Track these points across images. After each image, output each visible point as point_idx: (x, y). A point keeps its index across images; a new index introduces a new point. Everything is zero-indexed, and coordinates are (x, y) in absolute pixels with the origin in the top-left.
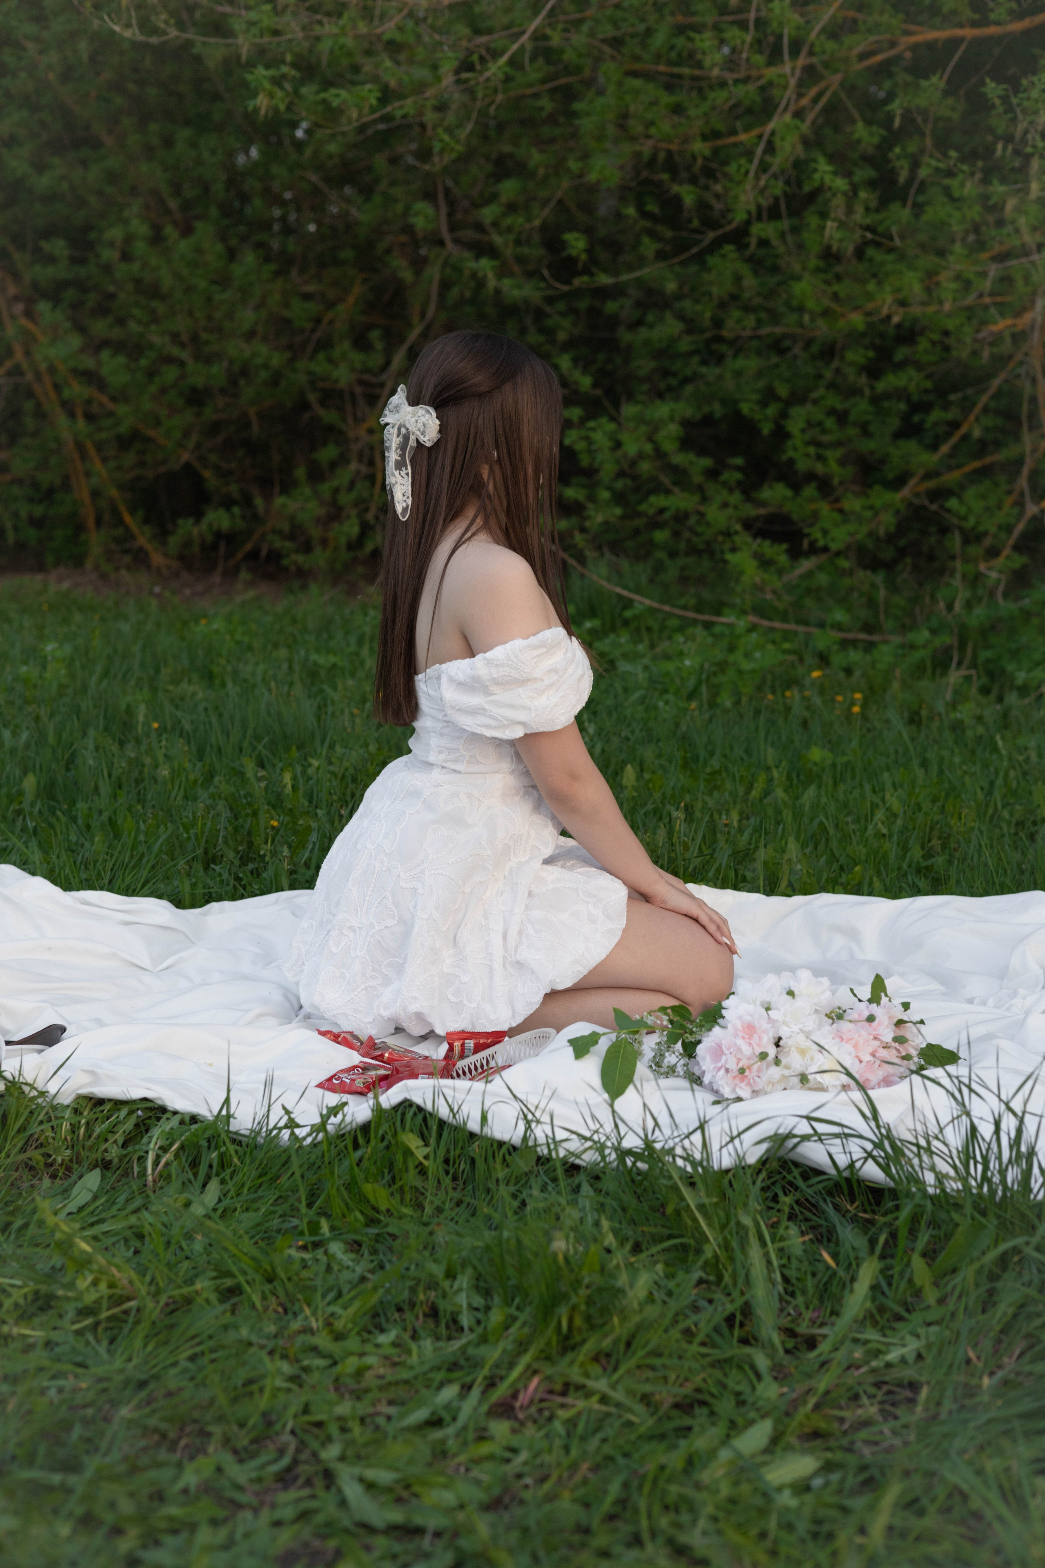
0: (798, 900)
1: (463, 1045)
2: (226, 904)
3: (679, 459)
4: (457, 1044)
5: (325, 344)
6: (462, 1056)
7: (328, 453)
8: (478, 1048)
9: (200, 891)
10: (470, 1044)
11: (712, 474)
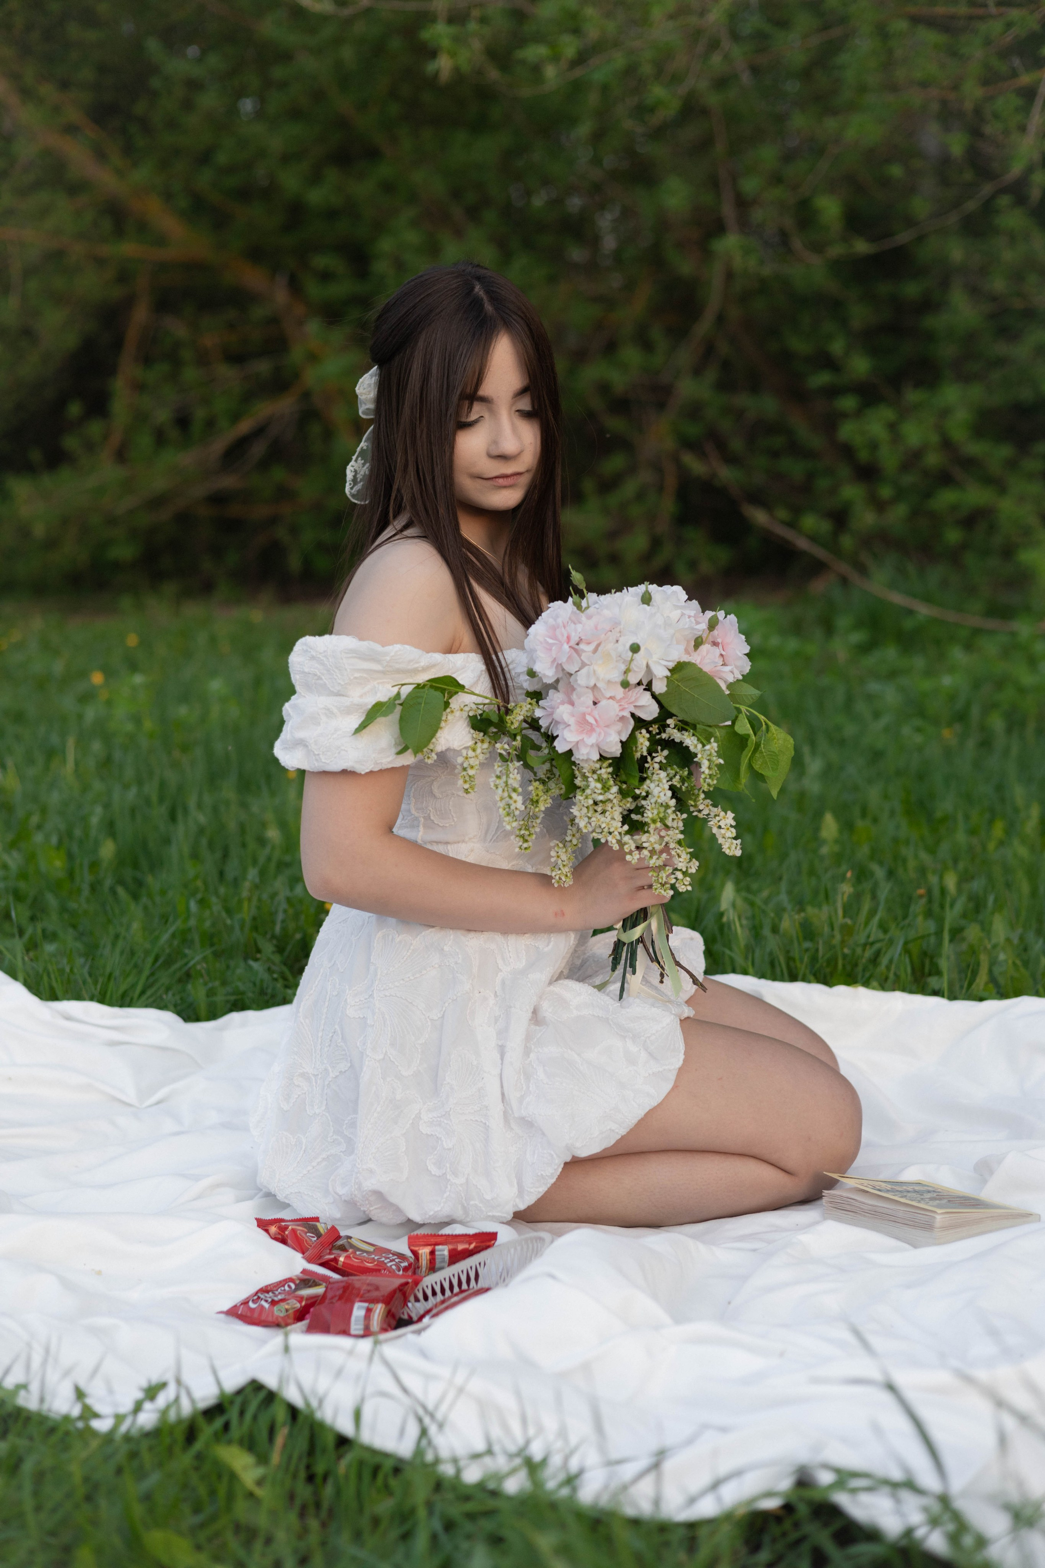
0: (992, 1006)
1: (432, 1253)
2: (250, 1015)
3: (975, 448)
4: (424, 1252)
5: (611, 348)
6: (432, 1268)
7: (615, 463)
8: (456, 1257)
9: (219, 998)
10: (443, 1251)
11: (1012, 464)
